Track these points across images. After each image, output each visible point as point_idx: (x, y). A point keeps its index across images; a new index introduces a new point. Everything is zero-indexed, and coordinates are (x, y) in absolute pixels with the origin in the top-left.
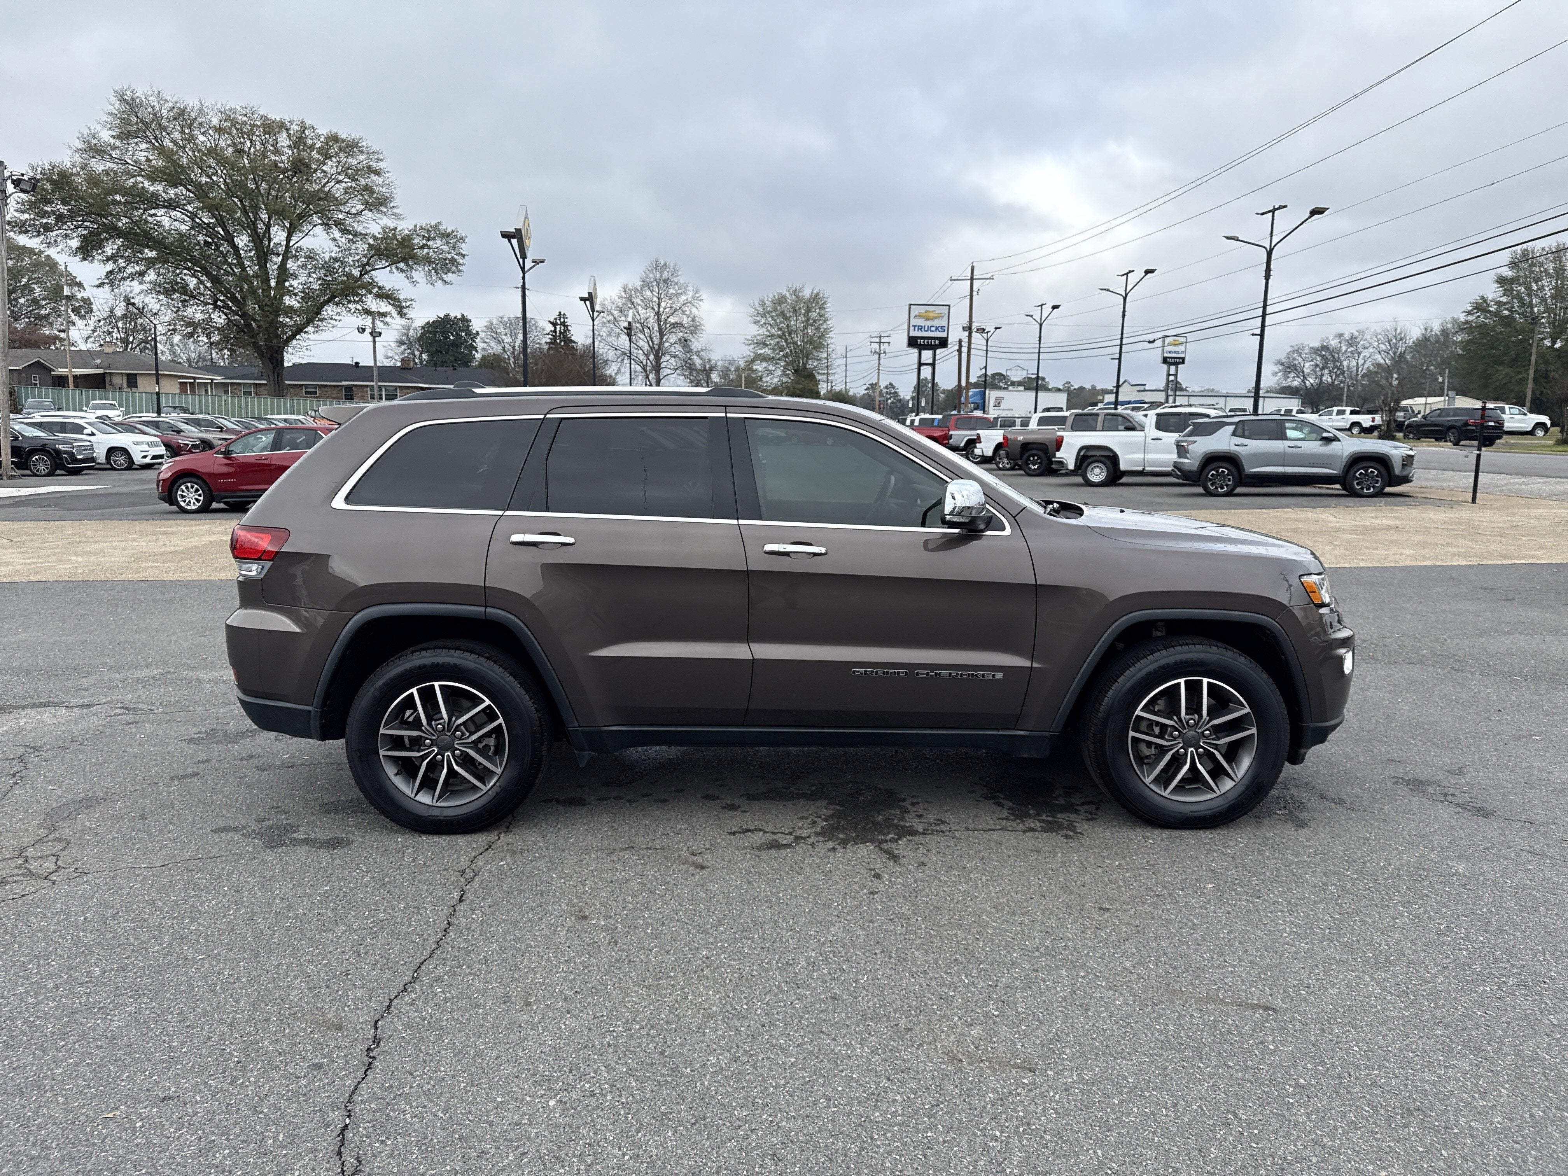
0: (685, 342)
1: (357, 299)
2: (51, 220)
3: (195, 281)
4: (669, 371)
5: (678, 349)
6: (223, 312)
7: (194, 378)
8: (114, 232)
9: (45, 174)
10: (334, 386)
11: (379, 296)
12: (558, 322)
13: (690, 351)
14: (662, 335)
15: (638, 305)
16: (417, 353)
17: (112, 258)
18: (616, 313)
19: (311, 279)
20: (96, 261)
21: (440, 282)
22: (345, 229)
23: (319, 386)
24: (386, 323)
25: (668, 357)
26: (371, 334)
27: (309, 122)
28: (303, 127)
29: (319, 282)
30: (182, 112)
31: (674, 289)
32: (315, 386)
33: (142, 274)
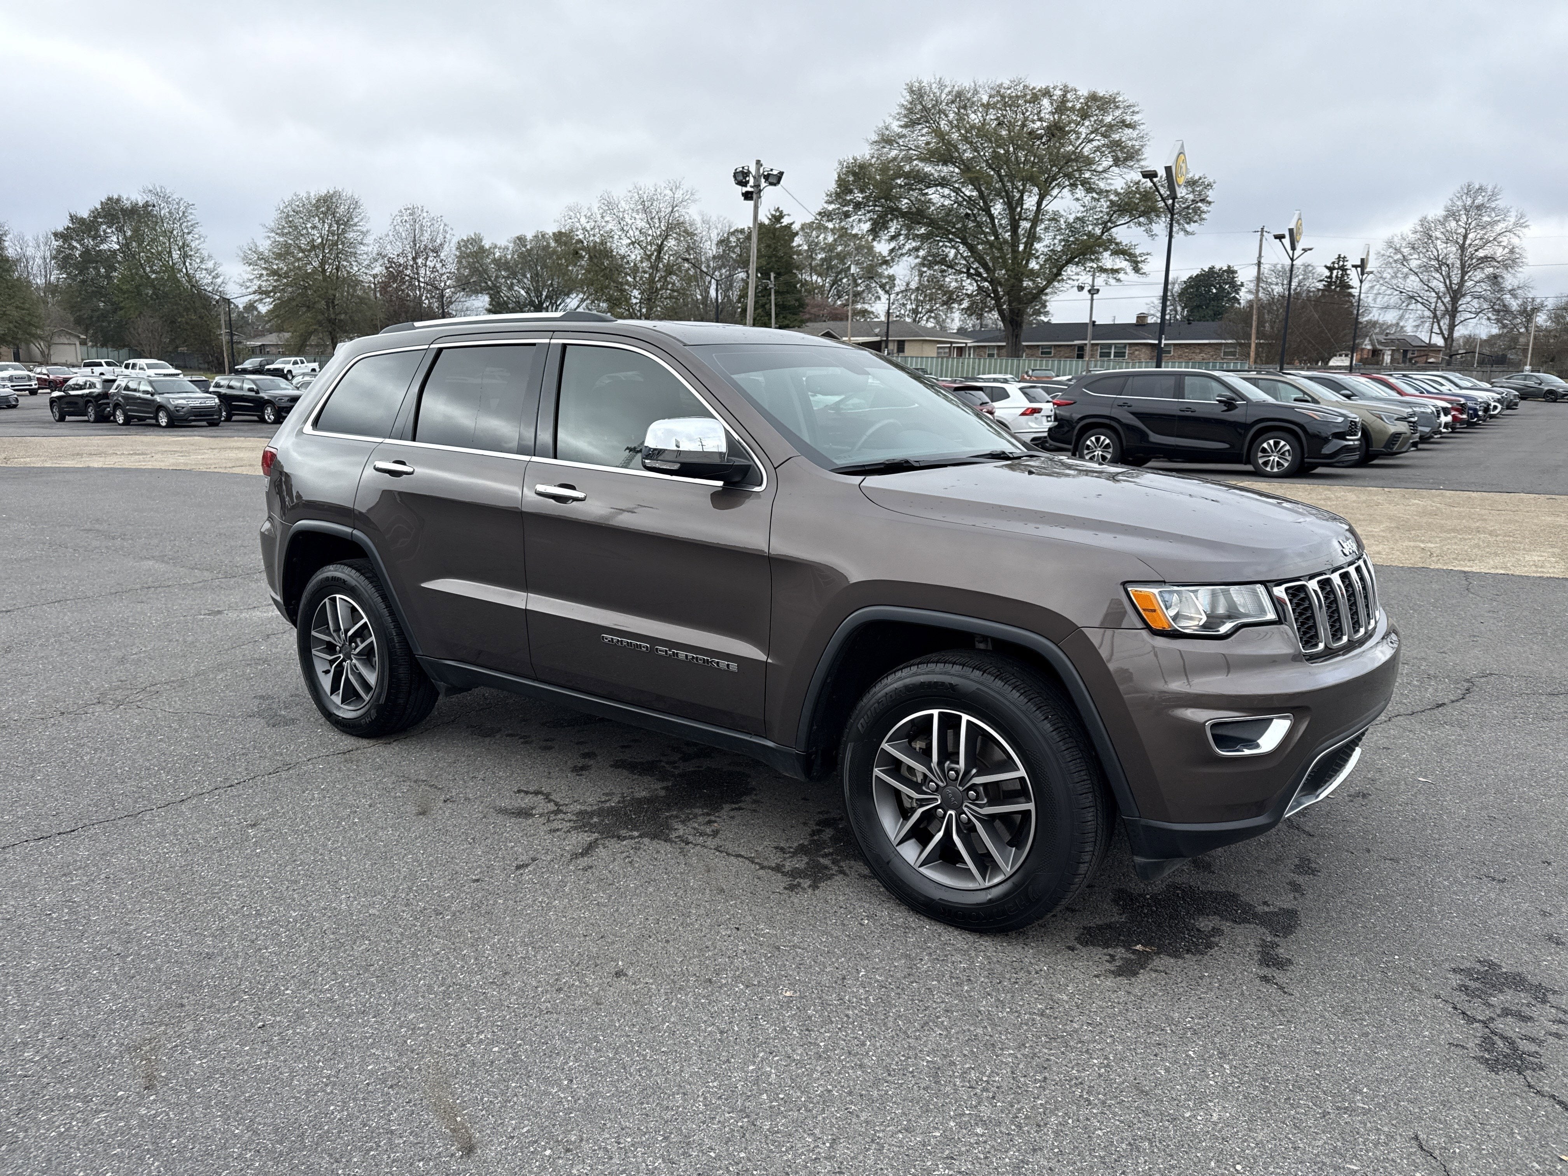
0: (1494, 279)
1: (1093, 257)
2: (850, 208)
3: (953, 251)
4: (1469, 315)
5: (1484, 288)
6: (974, 279)
7: (951, 343)
8: (896, 213)
9: (849, 167)
10: (1068, 346)
11: (1116, 253)
12: (1336, 266)
13: (1501, 290)
14: (1464, 273)
15: (1437, 238)
16: (1179, 308)
17: (893, 238)
18: (1406, 251)
19: (1056, 241)
20: (883, 241)
21: (1182, 233)
22: (1091, 188)
23: (1055, 346)
24: (1118, 280)
25: (1468, 298)
26: (1089, 291)
27: (1071, 86)
28: (1066, 90)
29: (1063, 243)
30: (959, 95)
31: (1489, 216)
32: (1050, 347)
33: (917, 249)
